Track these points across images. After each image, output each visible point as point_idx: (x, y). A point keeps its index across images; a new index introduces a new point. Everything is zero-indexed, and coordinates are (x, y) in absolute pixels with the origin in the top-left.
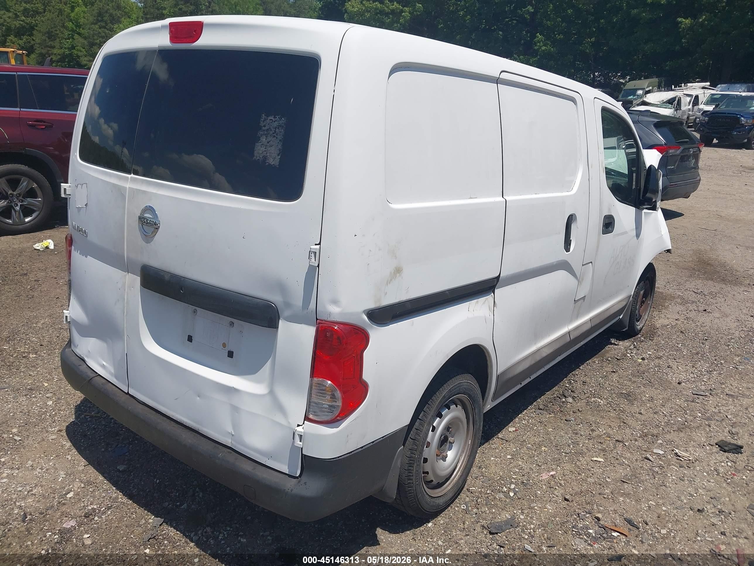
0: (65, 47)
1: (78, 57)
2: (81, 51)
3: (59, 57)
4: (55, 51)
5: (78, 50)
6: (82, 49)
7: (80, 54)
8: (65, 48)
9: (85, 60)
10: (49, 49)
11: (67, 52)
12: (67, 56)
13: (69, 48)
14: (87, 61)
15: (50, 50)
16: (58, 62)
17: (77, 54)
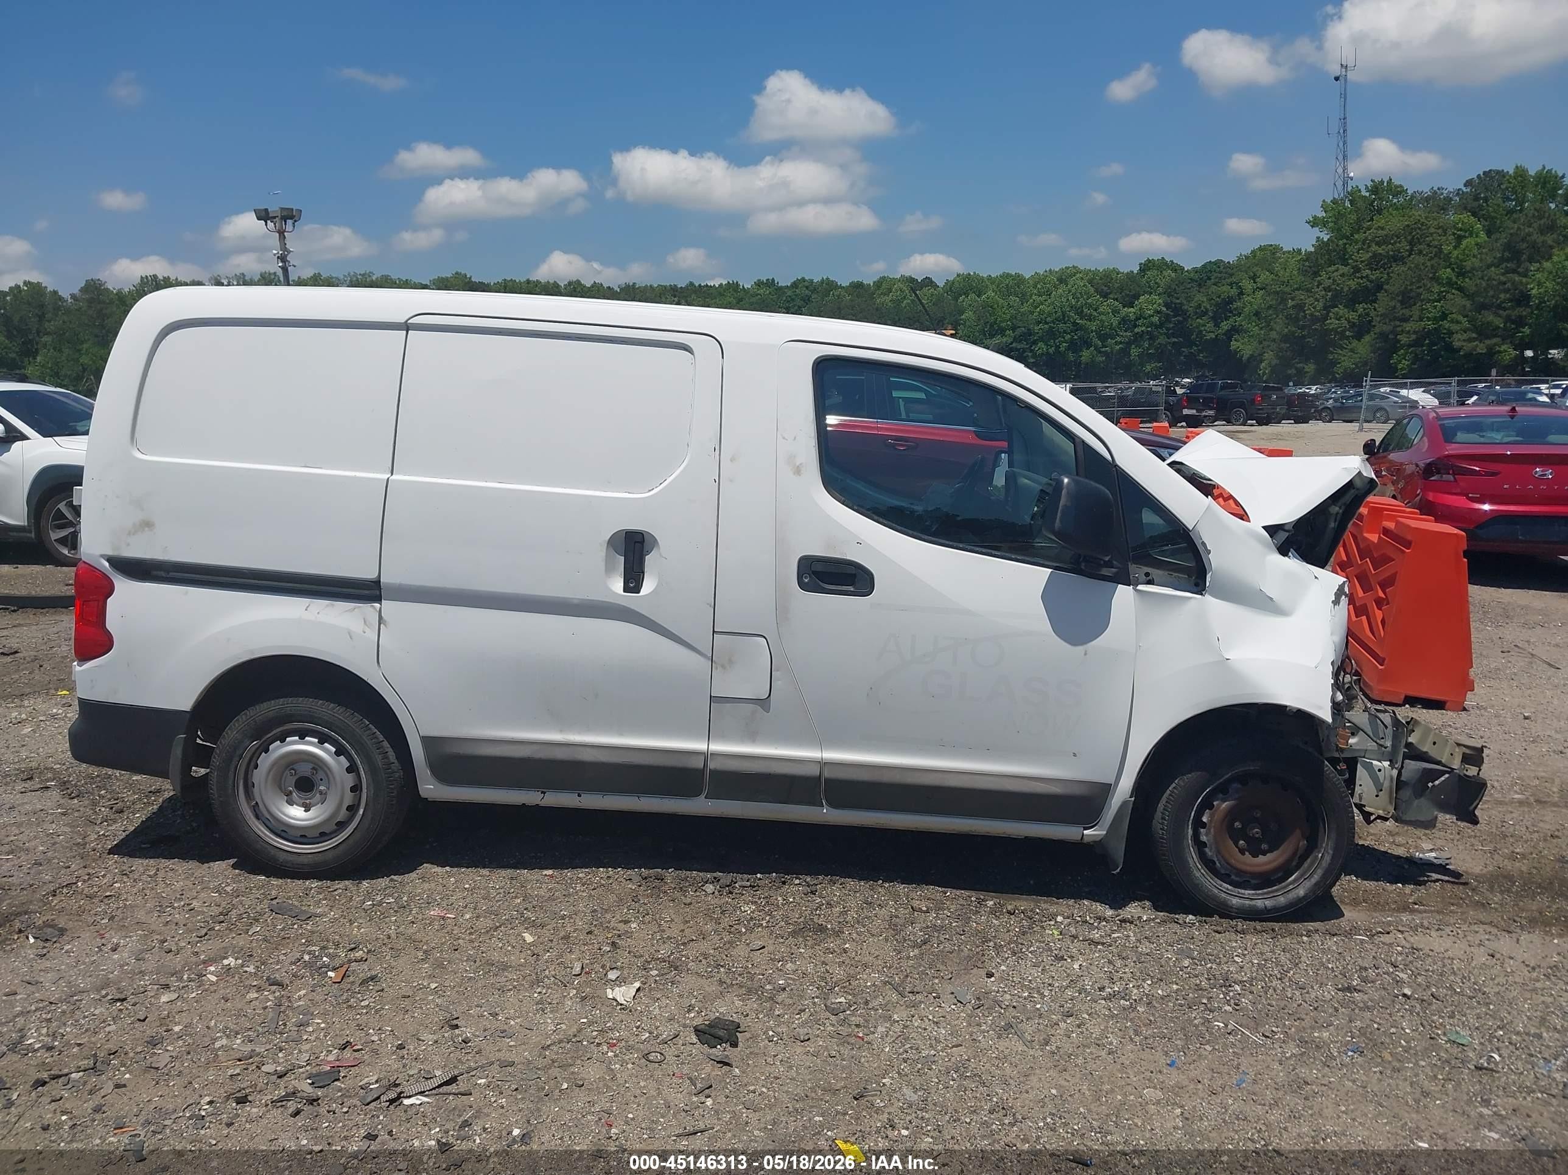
0: (1428, 317)
1: (1451, 333)
2: (1458, 322)
3: (1414, 337)
4: (1408, 326)
5: (1452, 321)
6: (1460, 318)
7: (1455, 327)
8: (1429, 319)
9: (1459, 340)
10: (1398, 323)
11: (1431, 326)
12: (1429, 334)
13: (1435, 319)
14: (1464, 340)
15: (1399, 326)
16: (1410, 346)
17: (1449, 330)
